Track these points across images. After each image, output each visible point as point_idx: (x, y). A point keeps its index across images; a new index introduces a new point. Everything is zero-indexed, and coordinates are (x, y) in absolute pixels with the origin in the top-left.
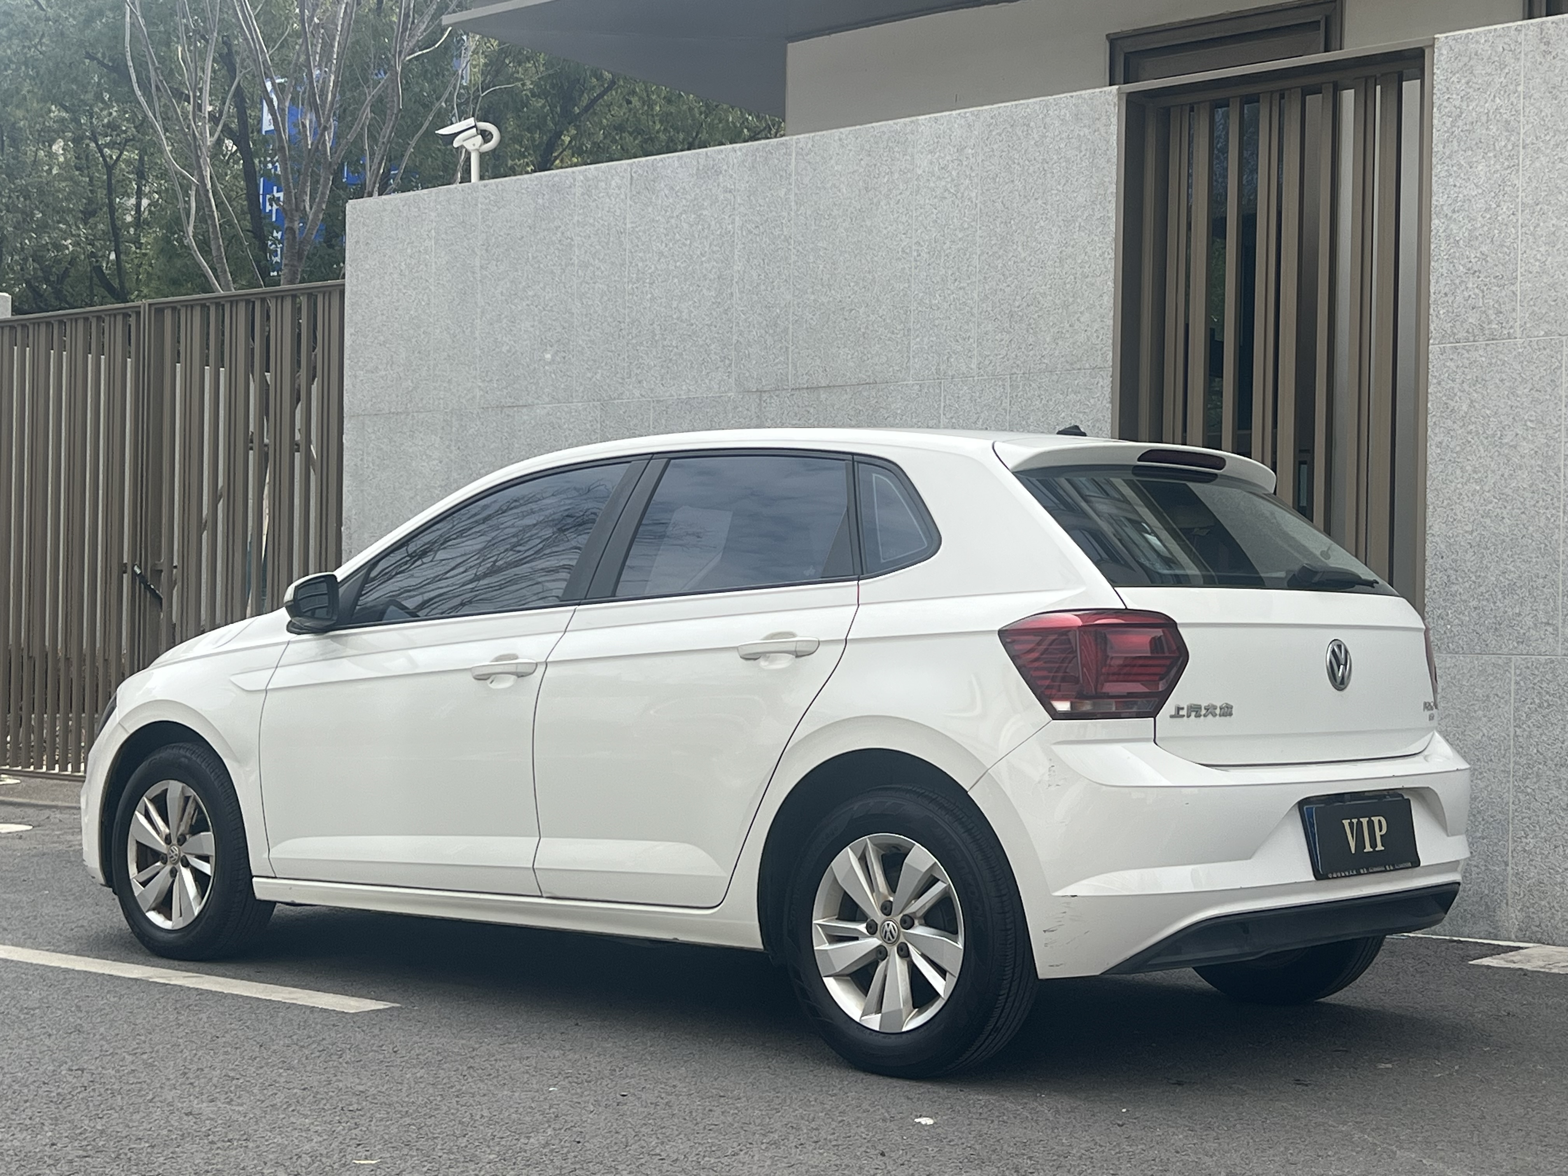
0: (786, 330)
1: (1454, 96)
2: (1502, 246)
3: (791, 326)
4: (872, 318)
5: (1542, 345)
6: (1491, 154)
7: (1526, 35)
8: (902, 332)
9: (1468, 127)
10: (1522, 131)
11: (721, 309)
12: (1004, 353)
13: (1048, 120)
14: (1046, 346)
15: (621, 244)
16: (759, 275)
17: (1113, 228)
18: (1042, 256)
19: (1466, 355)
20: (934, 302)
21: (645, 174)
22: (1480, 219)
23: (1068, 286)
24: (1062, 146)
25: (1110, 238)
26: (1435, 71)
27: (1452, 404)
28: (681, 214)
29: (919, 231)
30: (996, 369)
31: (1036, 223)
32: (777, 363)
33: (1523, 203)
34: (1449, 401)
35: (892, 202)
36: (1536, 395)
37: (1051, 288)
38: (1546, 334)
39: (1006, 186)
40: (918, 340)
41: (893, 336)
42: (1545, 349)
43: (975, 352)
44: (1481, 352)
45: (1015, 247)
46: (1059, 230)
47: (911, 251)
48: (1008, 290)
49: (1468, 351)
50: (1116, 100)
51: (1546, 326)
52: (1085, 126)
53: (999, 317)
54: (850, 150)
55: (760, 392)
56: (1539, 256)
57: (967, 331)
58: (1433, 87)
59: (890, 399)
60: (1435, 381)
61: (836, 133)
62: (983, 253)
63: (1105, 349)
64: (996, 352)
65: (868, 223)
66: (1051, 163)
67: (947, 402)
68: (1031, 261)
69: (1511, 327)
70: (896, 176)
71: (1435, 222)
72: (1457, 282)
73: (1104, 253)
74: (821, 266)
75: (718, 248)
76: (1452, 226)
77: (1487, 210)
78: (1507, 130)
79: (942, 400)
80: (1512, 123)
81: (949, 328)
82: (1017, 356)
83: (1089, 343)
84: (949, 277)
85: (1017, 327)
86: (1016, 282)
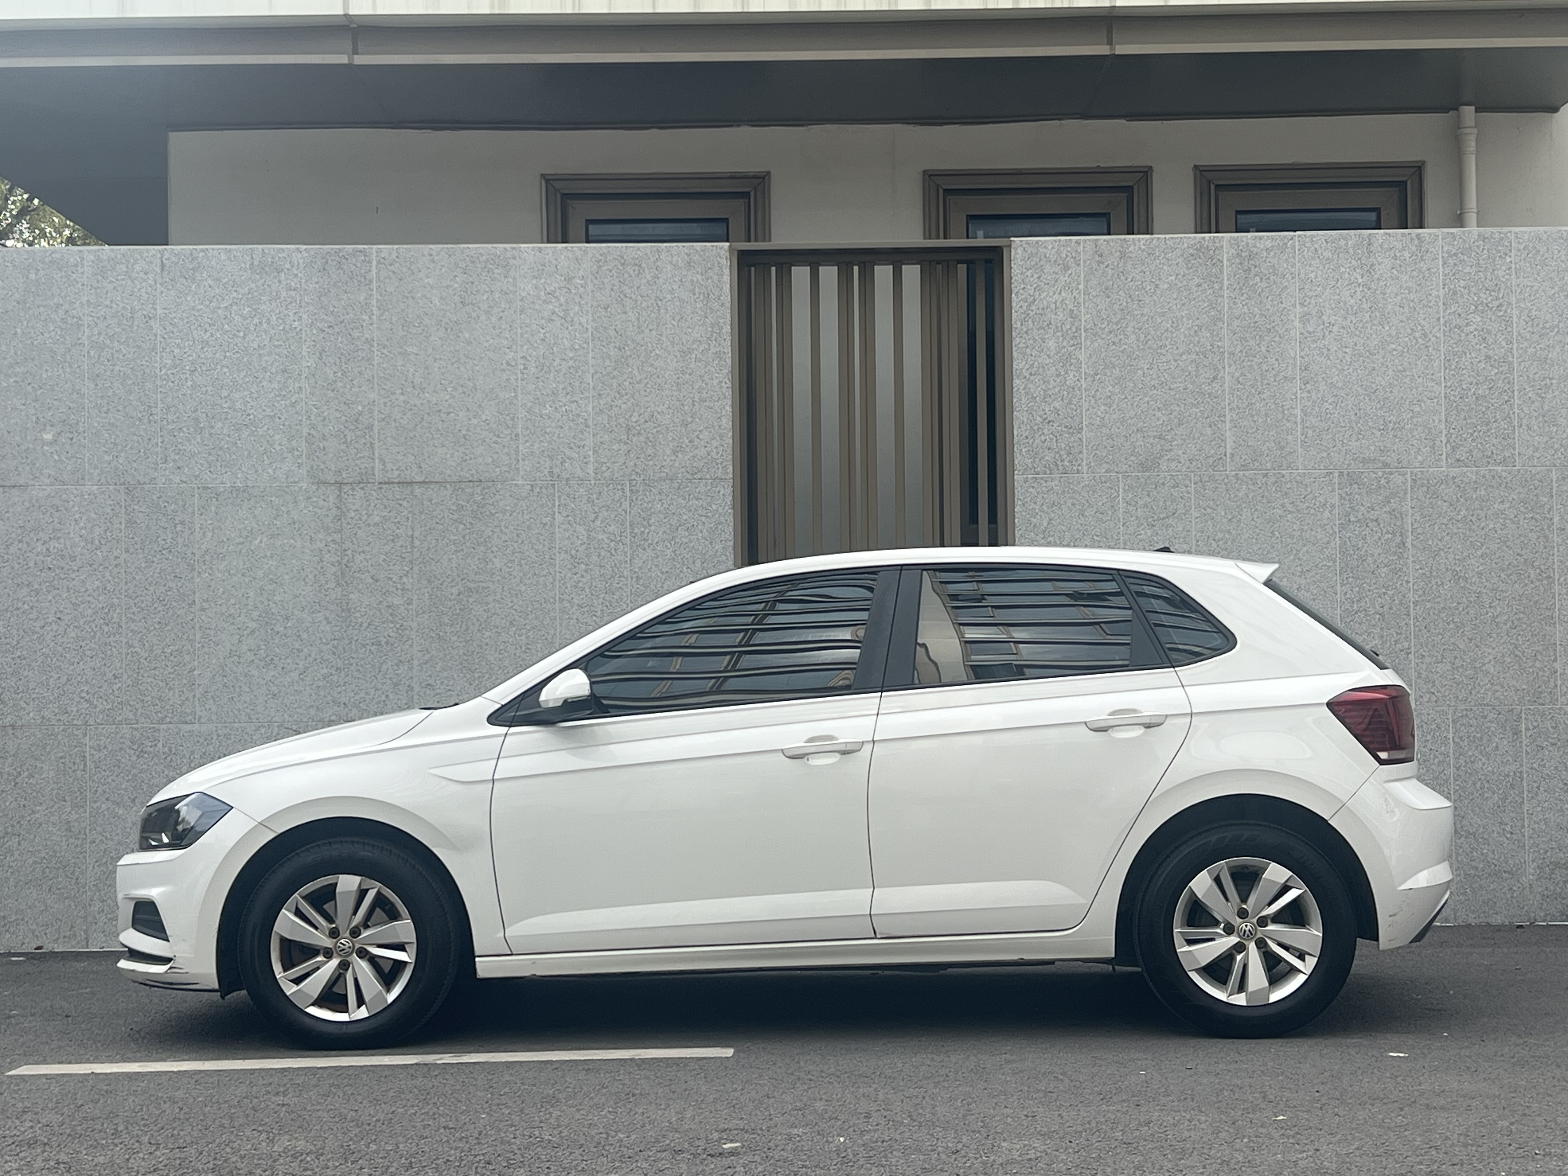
0: (370, 427)
1: (1029, 287)
2: (1069, 403)
3: (376, 423)
4: (475, 421)
5: (1103, 479)
6: (1059, 334)
7: (1084, 247)
8: (509, 437)
9: (1040, 311)
10: (1083, 320)
11: (288, 402)
12: (623, 461)
13: (659, 263)
14: (665, 457)
15: (151, 328)
16: (335, 373)
17: (729, 361)
18: (659, 381)
19: (1044, 484)
20: (544, 412)
21: (181, 262)
22: (1052, 382)
23: (686, 408)
24: (675, 287)
25: (726, 370)
26: (1013, 265)
27: (1034, 520)
28: (231, 305)
29: (525, 347)
30: (613, 475)
31: (651, 352)
32: (361, 458)
33: (1085, 373)
34: (1032, 519)
35: (494, 320)
36: (1101, 516)
37: (669, 407)
38: (1106, 472)
39: (619, 316)
40: (528, 444)
41: (499, 440)
42: (1105, 482)
43: (592, 459)
44: (1057, 482)
45: (630, 370)
46: (675, 360)
47: (516, 364)
48: (623, 406)
49: (1046, 482)
50: (728, 254)
51: (1105, 465)
52: (698, 273)
53: (616, 430)
54: (443, 266)
55: (340, 484)
56: (1099, 413)
57: (581, 440)
58: (1011, 278)
59: (498, 497)
60: (1020, 503)
61: (426, 248)
62: (596, 372)
63: (725, 463)
64: (613, 460)
65: (467, 335)
66: (664, 302)
67: (563, 502)
68: (647, 383)
69: (1079, 465)
70: (497, 295)
71: (1016, 382)
72: (1035, 428)
73: (721, 382)
74: (412, 370)
75: (281, 343)
76: (1030, 386)
77: (1058, 375)
78: (1072, 317)
79: (557, 500)
80: (1075, 312)
81: (561, 436)
82: (635, 465)
83: (709, 457)
84: (560, 391)
85: (635, 439)
86: (632, 400)
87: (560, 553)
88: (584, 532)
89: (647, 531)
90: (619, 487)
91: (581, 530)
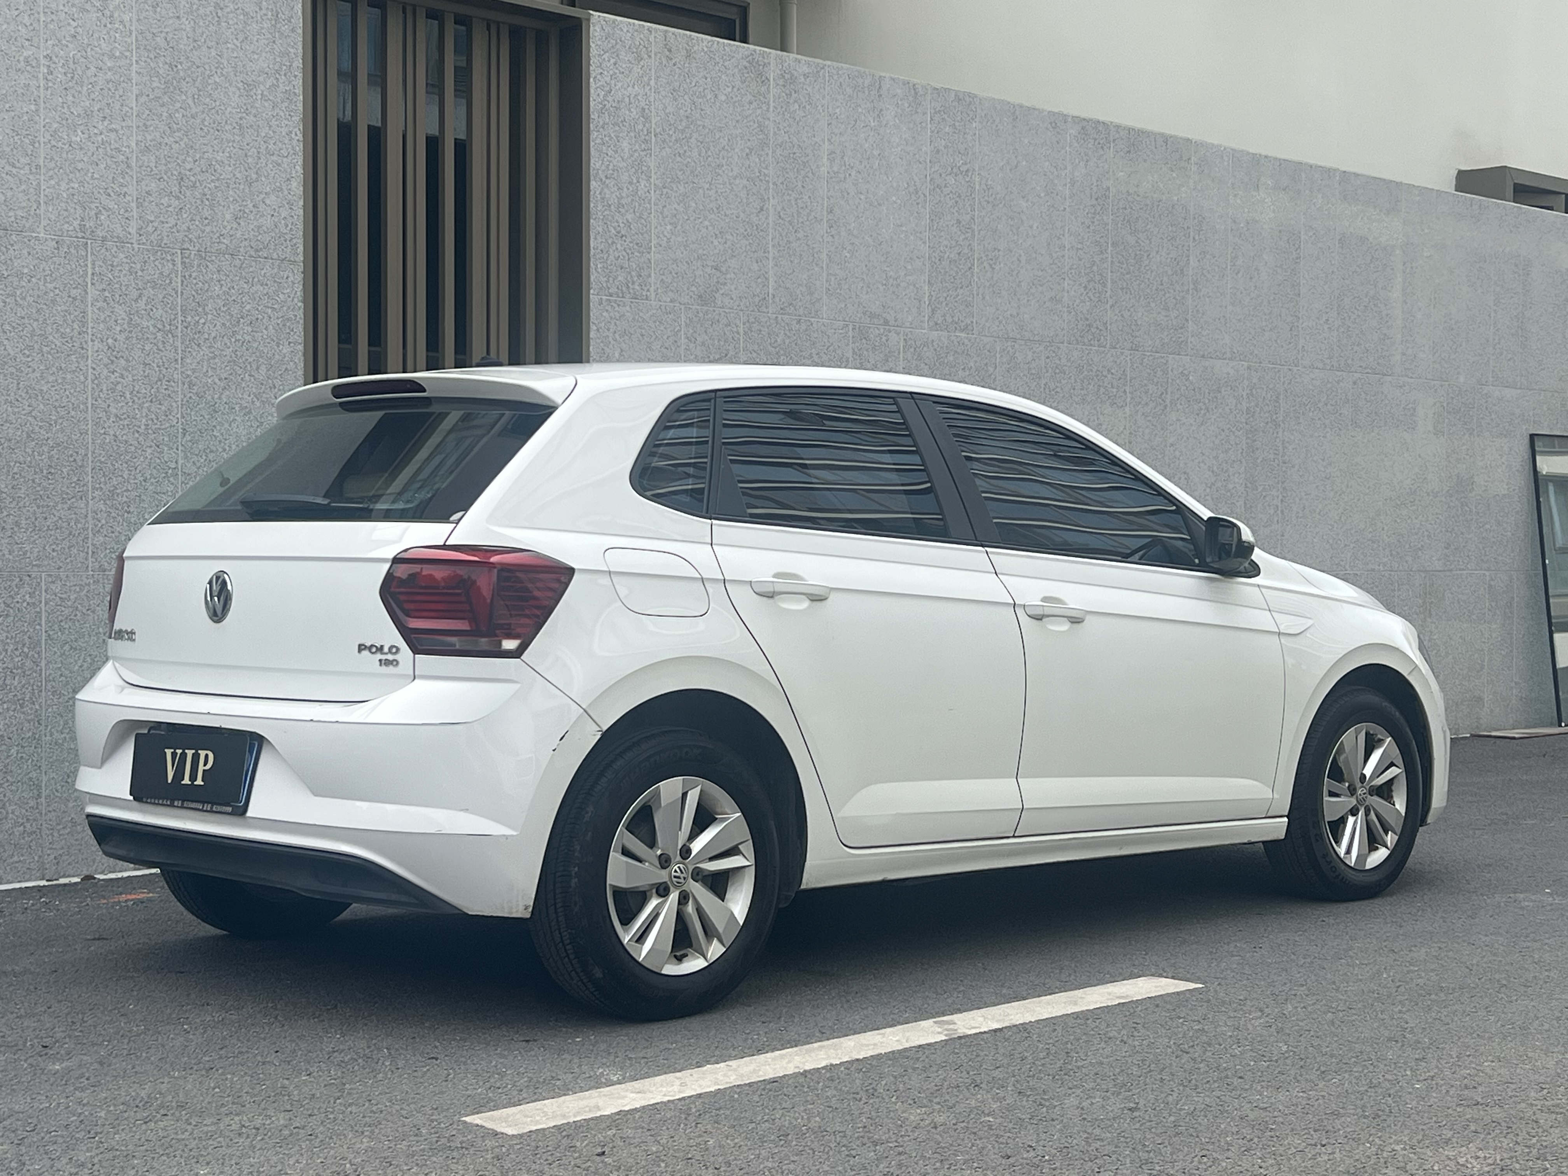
1: (606, 73)
2: (640, 217)
5: (668, 309)
6: (632, 134)
7: (655, 37)
8: (27, 168)
9: (616, 104)
10: (653, 122)
12: (174, 222)
14: (225, 223)
17: (300, 106)
18: (218, 118)
19: (617, 309)
20: (74, 139)
22: (625, 189)
23: (250, 160)
25: (297, 118)
26: (591, 44)
27: (607, 350)
30: (162, 239)
31: (209, 77)
33: (655, 184)
34: (605, 348)
37: (230, 157)
38: (671, 301)
39: (171, 22)
40: (53, 182)
41: (14, 171)
42: (671, 313)
43: (135, 214)
44: (628, 308)
45: (184, 97)
46: (238, 93)
48: (174, 146)
49: (619, 305)
51: (670, 294)
53: (165, 177)
56: (666, 233)
57: (122, 185)
58: (589, 59)
59: (11, 252)
60: (595, 328)
62: (141, 94)
63: (294, 241)
64: (162, 218)
67: (97, 270)
68: (204, 119)
69: (648, 290)
71: (593, 184)
72: (610, 241)
73: (291, 132)
76: (606, 190)
77: (631, 183)
78: (643, 117)
79: (89, 265)
80: (647, 111)
81: (96, 176)
82: (189, 228)
83: (277, 231)
84: (96, 113)
85: (188, 193)
86: (186, 139)
87: (92, 341)
88: (124, 315)
89: (202, 321)
90: (169, 258)
91: (120, 310)
